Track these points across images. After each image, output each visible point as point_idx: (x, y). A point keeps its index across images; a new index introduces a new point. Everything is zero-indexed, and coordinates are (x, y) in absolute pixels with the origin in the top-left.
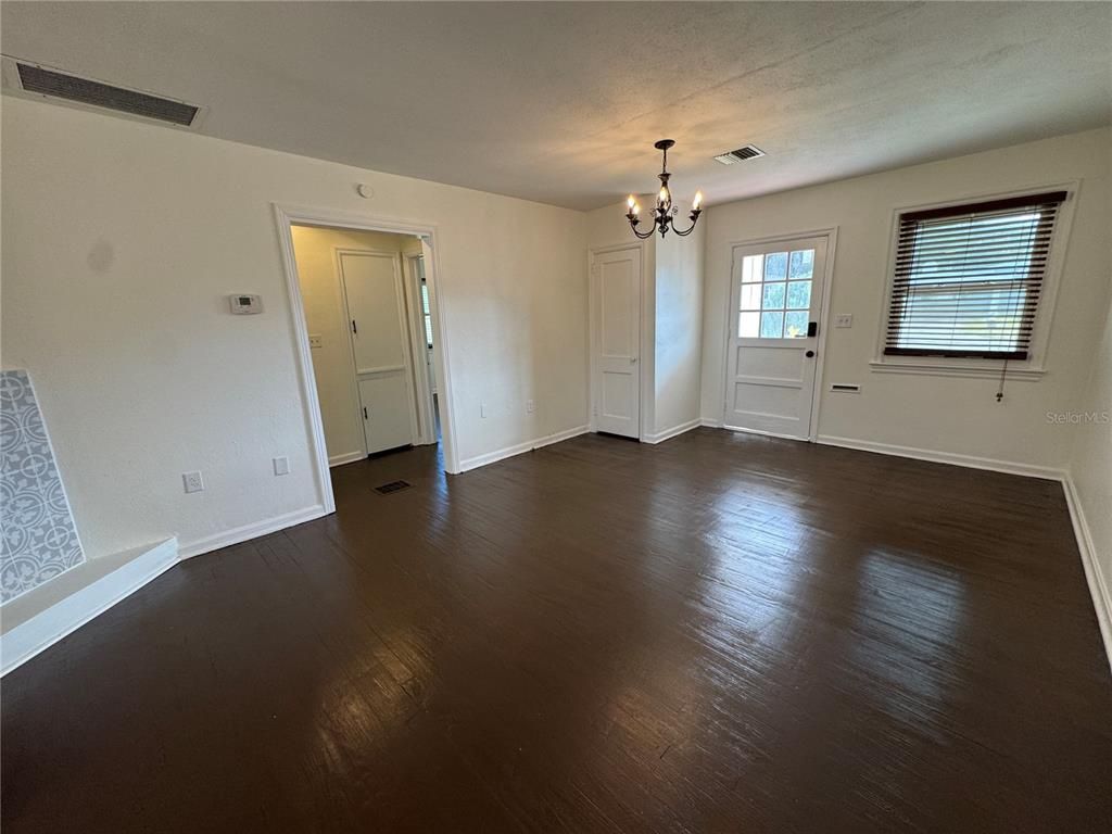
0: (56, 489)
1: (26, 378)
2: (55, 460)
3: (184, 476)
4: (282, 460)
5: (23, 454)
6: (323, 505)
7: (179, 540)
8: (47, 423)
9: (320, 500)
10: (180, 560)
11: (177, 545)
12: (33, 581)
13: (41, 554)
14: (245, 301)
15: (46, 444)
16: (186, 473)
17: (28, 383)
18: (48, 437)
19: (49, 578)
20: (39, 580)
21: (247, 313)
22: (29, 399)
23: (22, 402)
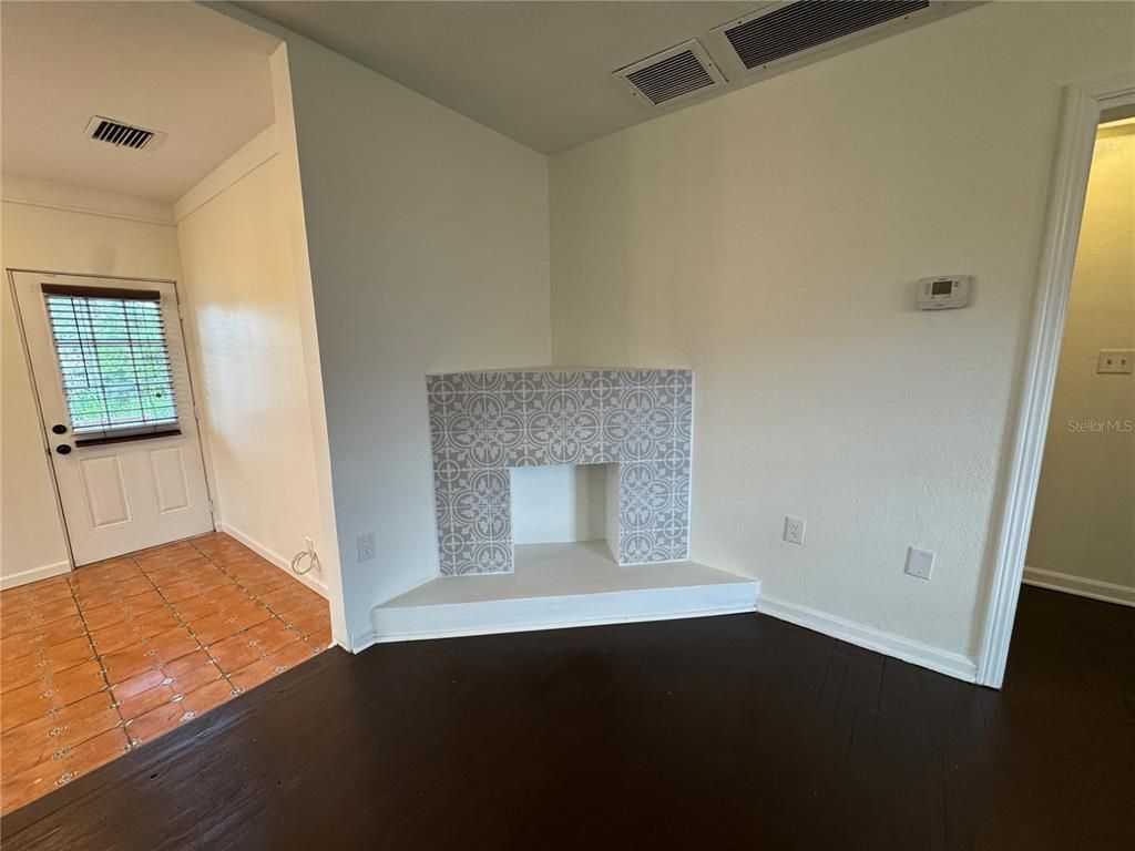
0: (684, 486)
1: (691, 377)
2: (691, 459)
3: (787, 519)
4: (923, 554)
5: (669, 446)
6: (976, 662)
7: (761, 587)
8: (695, 423)
9: (974, 650)
10: (754, 610)
11: (758, 591)
12: (646, 557)
13: (658, 537)
14: (942, 287)
15: (689, 442)
16: (790, 517)
17: (690, 382)
18: (692, 436)
19: (657, 560)
20: (650, 559)
21: (940, 308)
22: (687, 398)
23: (682, 400)
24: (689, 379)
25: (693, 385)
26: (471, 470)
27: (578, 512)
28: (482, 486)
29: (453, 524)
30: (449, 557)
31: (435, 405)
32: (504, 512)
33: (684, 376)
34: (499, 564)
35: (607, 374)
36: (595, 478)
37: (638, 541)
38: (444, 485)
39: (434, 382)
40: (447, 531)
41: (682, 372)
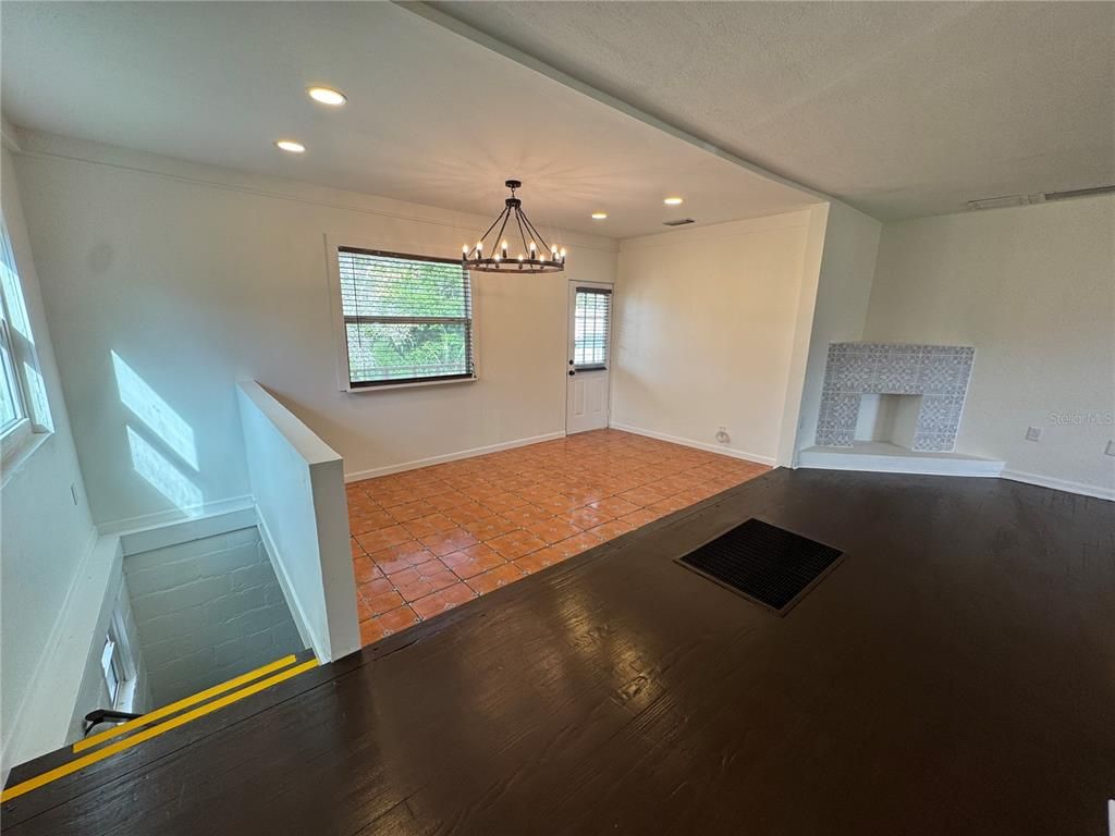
0: (958, 410)
1: (974, 351)
2: (965, 396)
3: (1030, 428)
5: (954, 388)
7: (1005, 464)
8: (972, 376)
10: (999, 476)
11: (1002, 467)
12: (928, 448)
13: (937, 437)
15: (966, 386)
16: (1032, 427)
18: (968, 383)
19: (935, 450)
20: (931, 449)
22: (969, 362)
23: (966, 363)
24: (973, 353)
25: (975, 356)
26: (842, 392)
27: (877, 423)
28: (846, 401)
29: (827, 419)
30: (821, 436)
31: (831, 358)
32: (855, 415)
33: (971, 351)
34: (846, 442)
35: (926, 347)
36: (893, 402)
37: (925, 438)
38: (827, 399)
39: (833, 347)
40: (823, 422)
41: (969, 348)
